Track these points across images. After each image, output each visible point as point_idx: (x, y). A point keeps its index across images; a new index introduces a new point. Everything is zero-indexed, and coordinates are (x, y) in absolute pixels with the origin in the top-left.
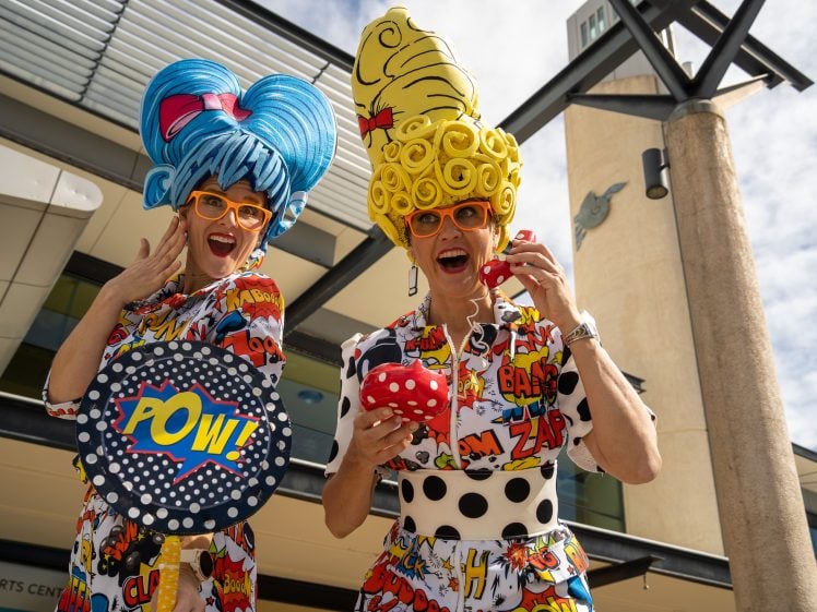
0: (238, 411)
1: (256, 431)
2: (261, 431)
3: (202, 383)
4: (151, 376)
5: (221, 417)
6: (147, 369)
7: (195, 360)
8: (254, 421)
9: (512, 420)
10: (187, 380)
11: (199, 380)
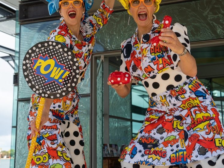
0: (64, 68)
1: (69, 75)
2: (70, 75)
3: (56, 57)
4: (42, 53)
5: (60, 69)
6: (42, 50)
7: (56, 49)
8: (68, 71)
9: (153, 61)
10: (52, 55)
11: (55, 56)
